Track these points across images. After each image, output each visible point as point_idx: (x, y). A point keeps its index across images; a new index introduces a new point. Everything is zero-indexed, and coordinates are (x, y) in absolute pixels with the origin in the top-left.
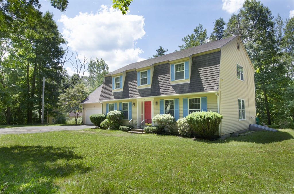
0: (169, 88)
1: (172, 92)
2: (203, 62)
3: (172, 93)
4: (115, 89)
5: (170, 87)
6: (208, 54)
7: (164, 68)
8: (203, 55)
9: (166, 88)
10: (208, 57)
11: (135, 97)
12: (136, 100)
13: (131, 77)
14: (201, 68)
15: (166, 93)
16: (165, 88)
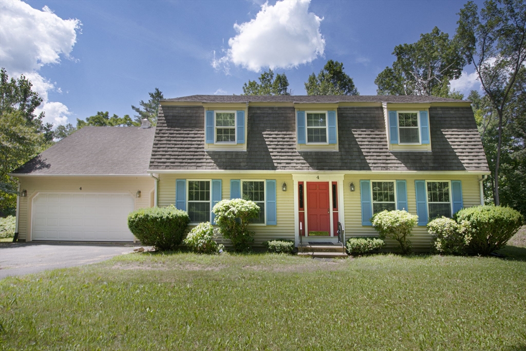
0: (388, 158)
1: (397, 165)
2: (447, 119)
3: (397, 167)
4: (215, 143)
5: (389, 156)
6: (452, 108)
7: (362, 115)
8: (442, 108)
9: (380, 156)
10: (452, 112)
11: (297, 169)
12: (290, 176)
13: (265, 119)
14: (447, 130)
15: (384, 167)
16: (377, 156)
